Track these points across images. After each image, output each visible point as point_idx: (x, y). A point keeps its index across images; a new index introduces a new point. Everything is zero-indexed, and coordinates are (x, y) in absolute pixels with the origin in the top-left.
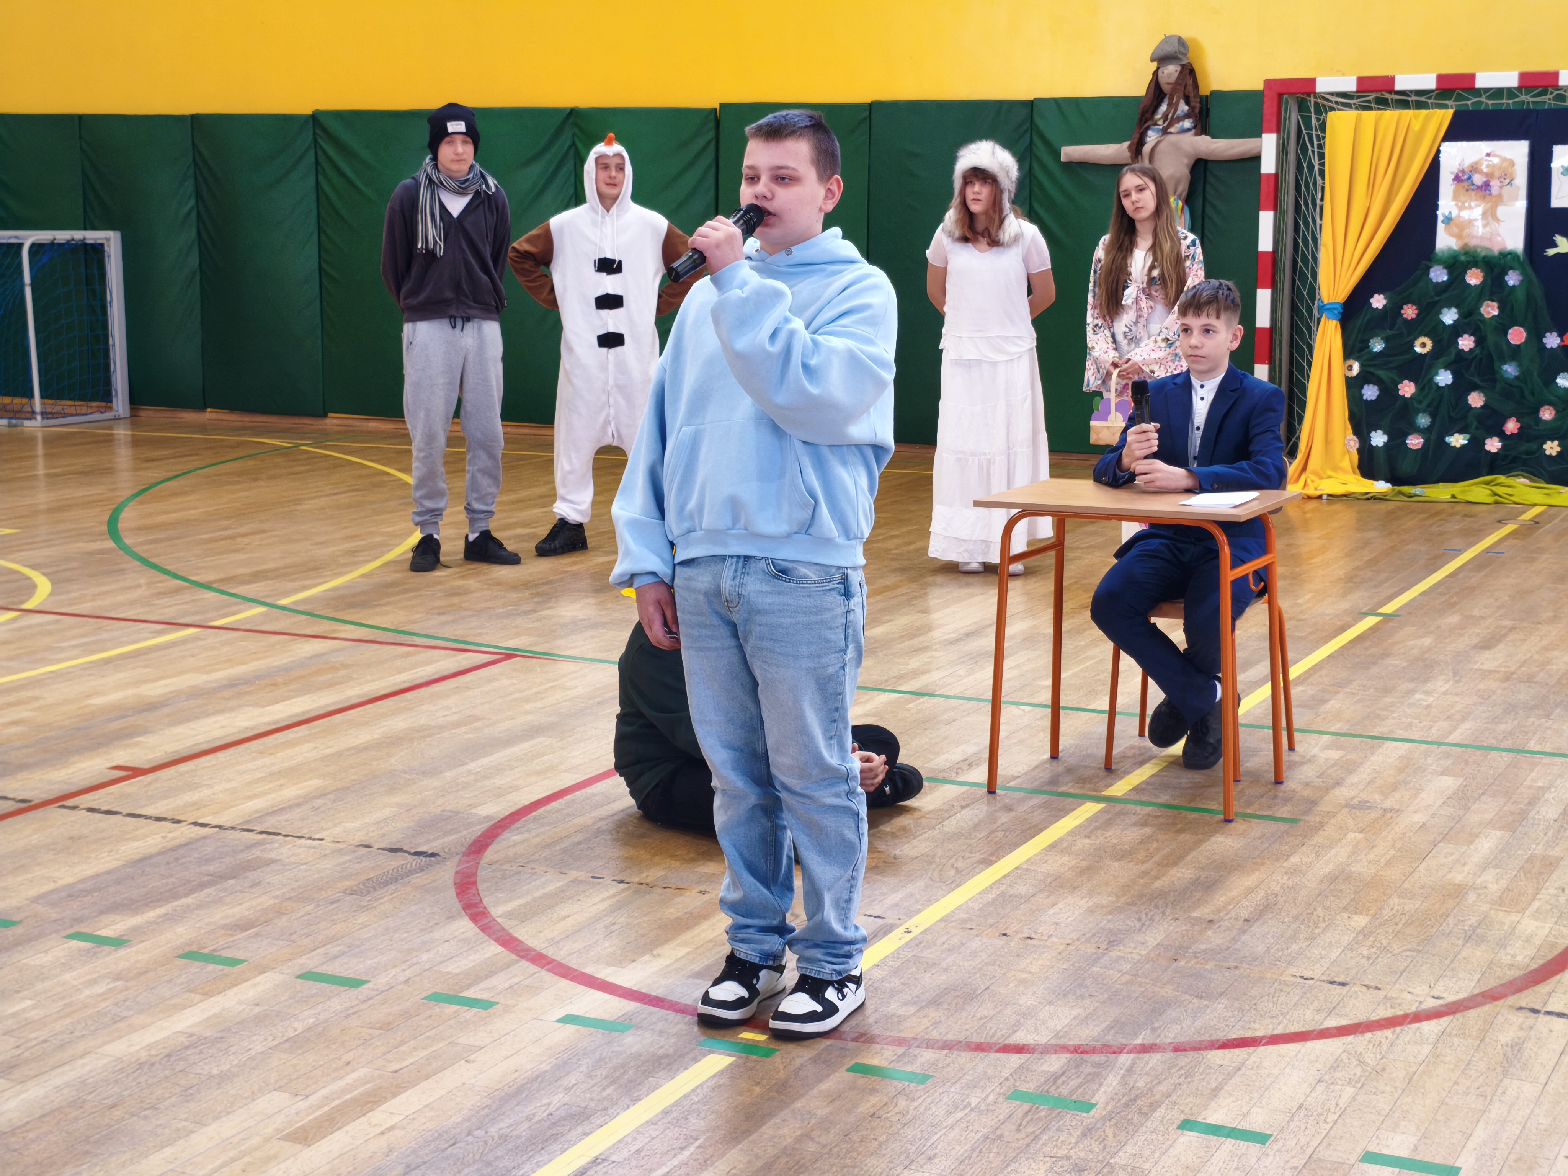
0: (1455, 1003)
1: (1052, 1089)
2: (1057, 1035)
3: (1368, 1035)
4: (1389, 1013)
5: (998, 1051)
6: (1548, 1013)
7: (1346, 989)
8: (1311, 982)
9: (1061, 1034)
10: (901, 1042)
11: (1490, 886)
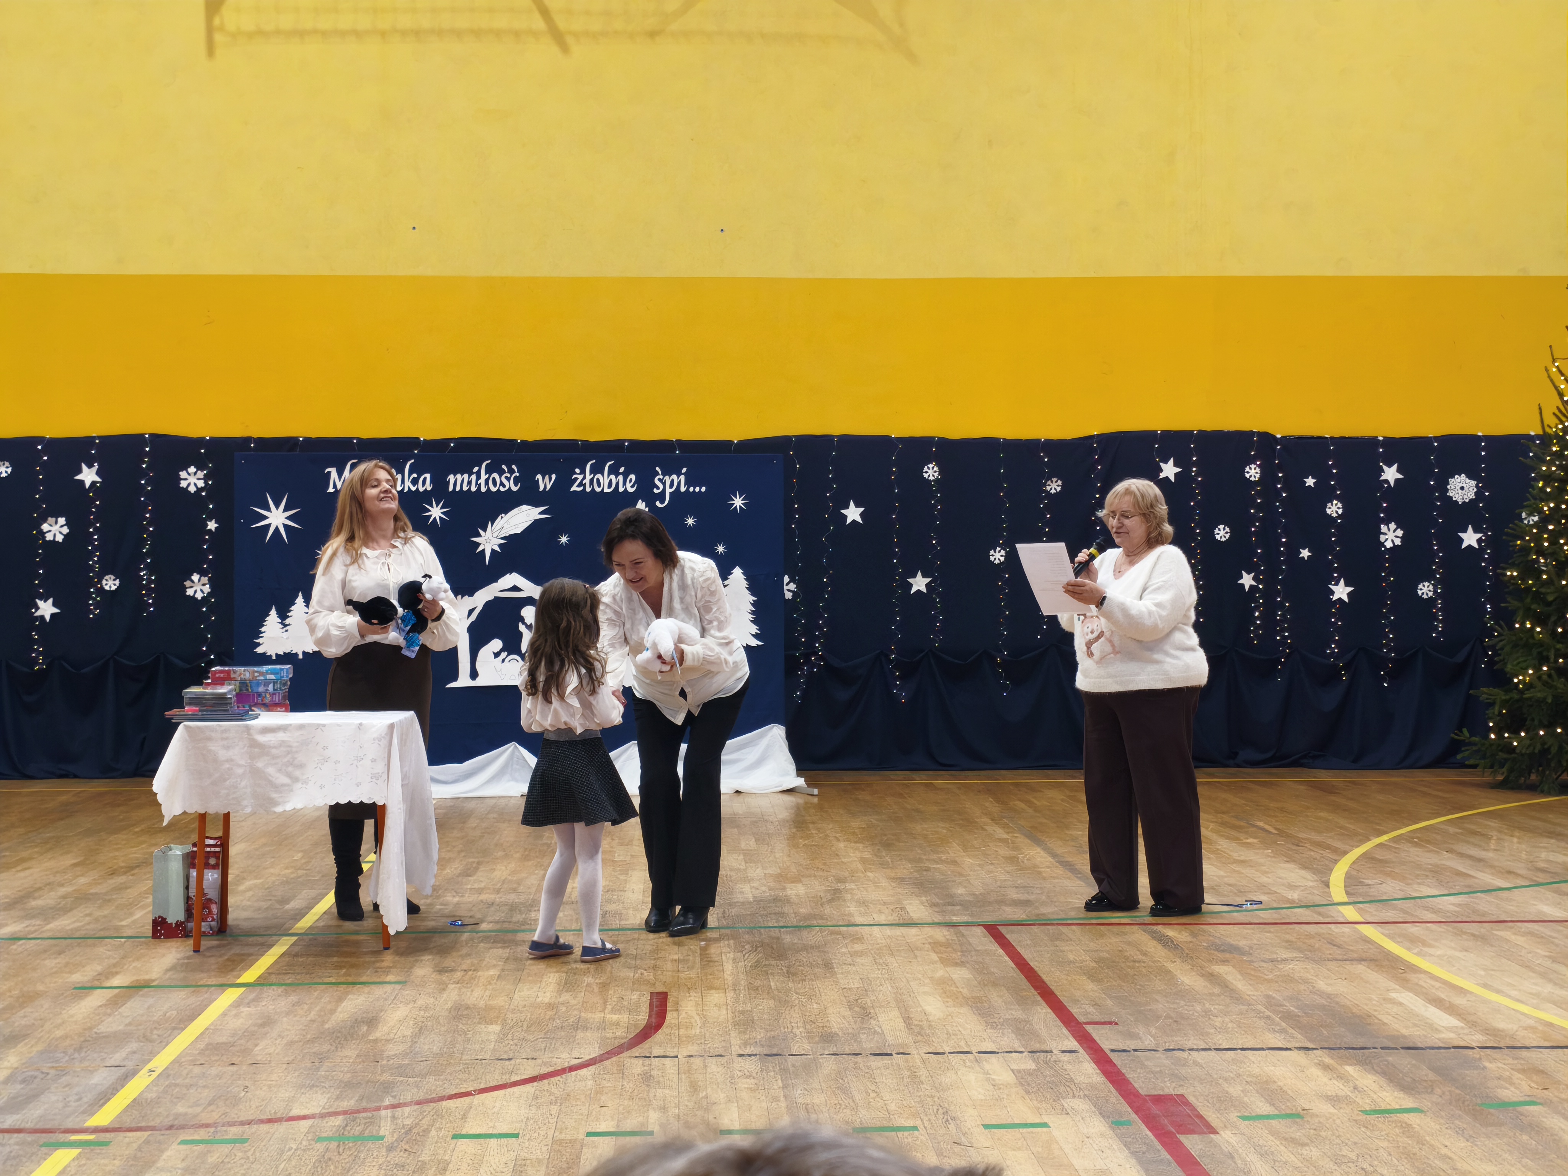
0: (592, 1059)
1: (346, 1133)
2: (324, 1108)
3: (546, 1081)
4: (551, 1069)
5: (286, 1121)
6: (655, 1057)
7: (513, 1062)
8: (487, 1061)
9: (326, 1107)
10: (207, 1126)
11: (571, 1001)
